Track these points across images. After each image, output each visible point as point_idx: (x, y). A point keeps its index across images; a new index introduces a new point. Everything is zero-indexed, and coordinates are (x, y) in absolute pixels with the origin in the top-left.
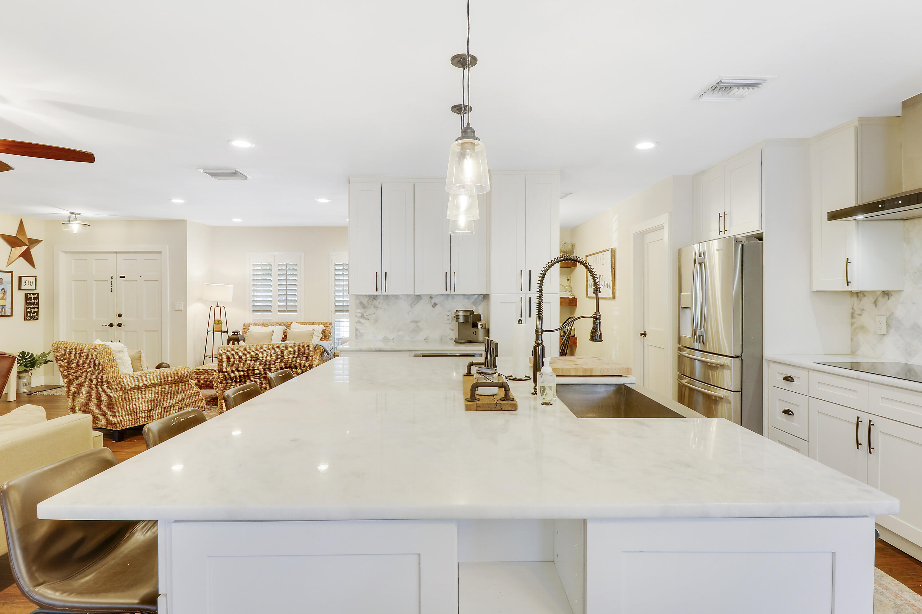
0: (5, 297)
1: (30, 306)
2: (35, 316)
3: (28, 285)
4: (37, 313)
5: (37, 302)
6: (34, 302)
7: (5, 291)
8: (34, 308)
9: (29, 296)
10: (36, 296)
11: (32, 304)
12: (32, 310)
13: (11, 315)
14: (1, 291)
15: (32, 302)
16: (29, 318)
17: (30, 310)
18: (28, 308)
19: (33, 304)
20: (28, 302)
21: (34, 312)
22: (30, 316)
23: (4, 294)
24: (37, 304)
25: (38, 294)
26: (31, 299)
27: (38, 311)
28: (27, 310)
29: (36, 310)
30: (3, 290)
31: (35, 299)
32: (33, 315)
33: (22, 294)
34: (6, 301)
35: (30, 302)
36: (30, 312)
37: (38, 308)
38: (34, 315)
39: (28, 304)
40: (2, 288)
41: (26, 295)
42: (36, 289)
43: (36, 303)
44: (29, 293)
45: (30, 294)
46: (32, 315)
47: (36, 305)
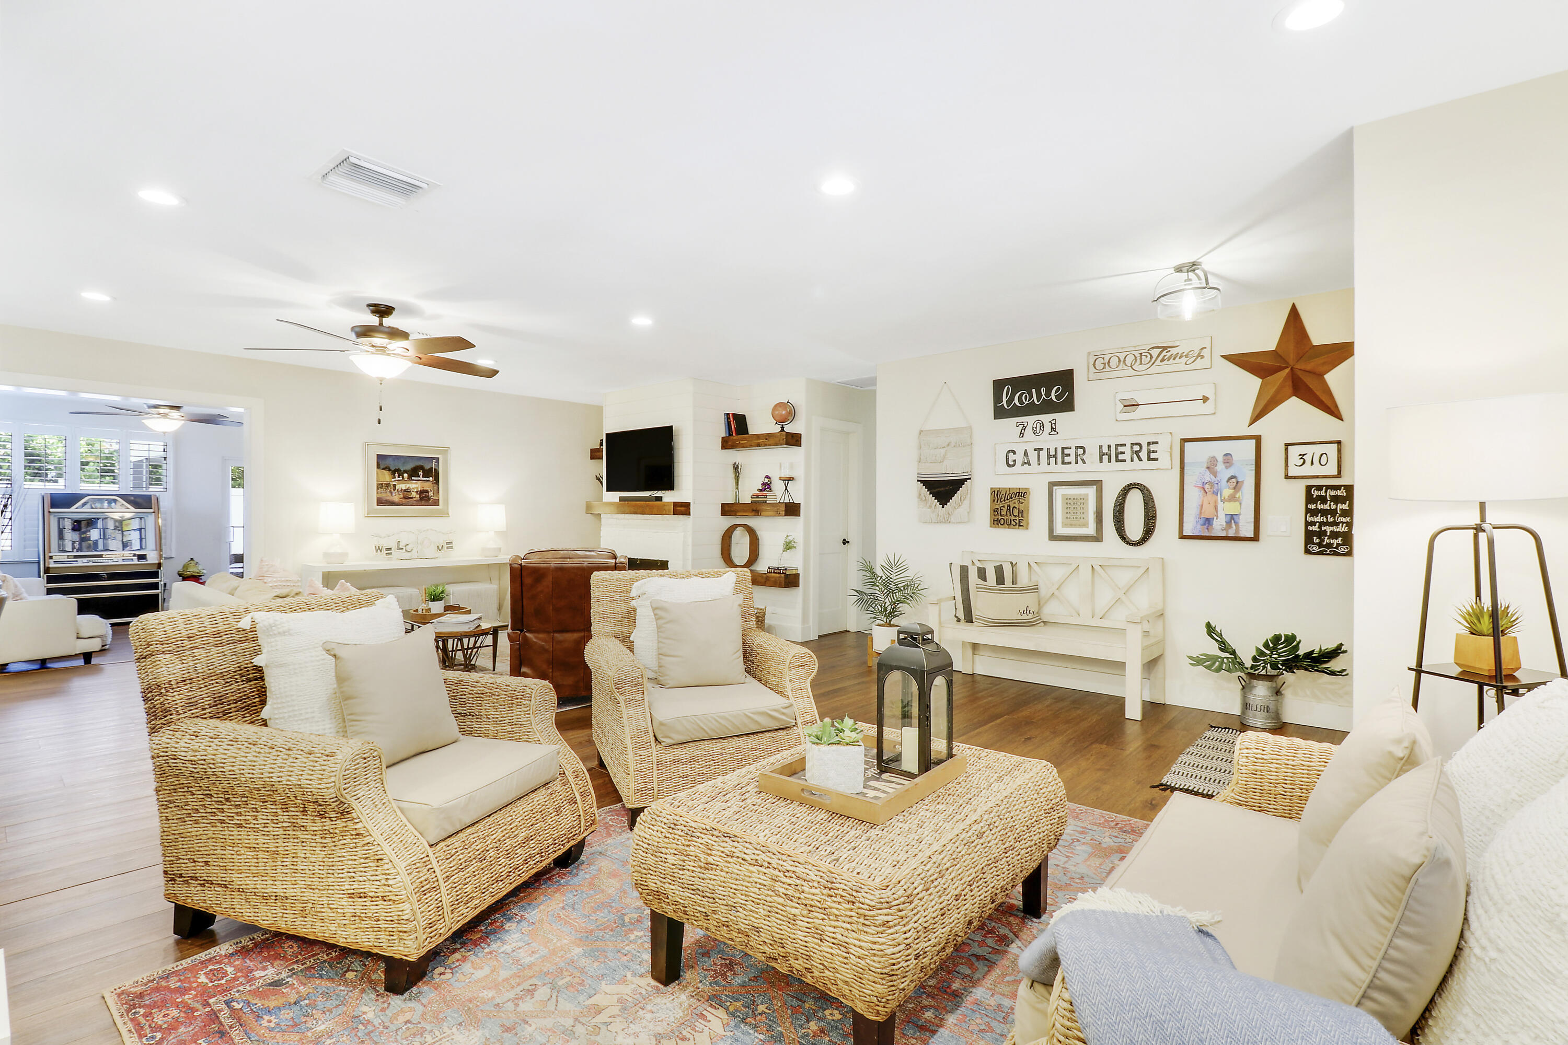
0: (1237, 496)
1: (1318, 519)
2: (1338, 545)
3: (1312, 463)
4: (1347, 538)
5: (1345, 507)
6: (1334, 507)
7: (1237, 482)
8: (1336, 524)
9: (1316, 493)
10: (1341, 493)
11: (1324, 513)
12: (1329, 529)
13: (1255, 538)
14: (1227, 482)
15: (1327, 507)
16: (1316, 549)
17: (1320, 527)
18: (1313, 524)
19: (1333, 513)
20: (1312, 507)
21: (1335, 535)
22: (1320, 545)
23: (1235, 488)
24: (1348, 513)
25: (1349, 489)
26: (1323, 500)
27: (1350, 532)
28: (1310, 528)
29: (1342, 529)
30: (1234, 480)
31: (1336, 500)
32: (1332, 541)
33: (1298, 491)
34: (1240, 504)
35: (1320, 507)
36: (1321, 534)
37: (1350, 525)
38: (1335, 542)
39: (1314, 513)
40: (1229, 476)
41: (1309, 488)
42: (1339, 475)
43: (1341, 510)
44: (1314, 486)
45: (1319, 488)
46: (1326, 540)
47: (1340, 516)
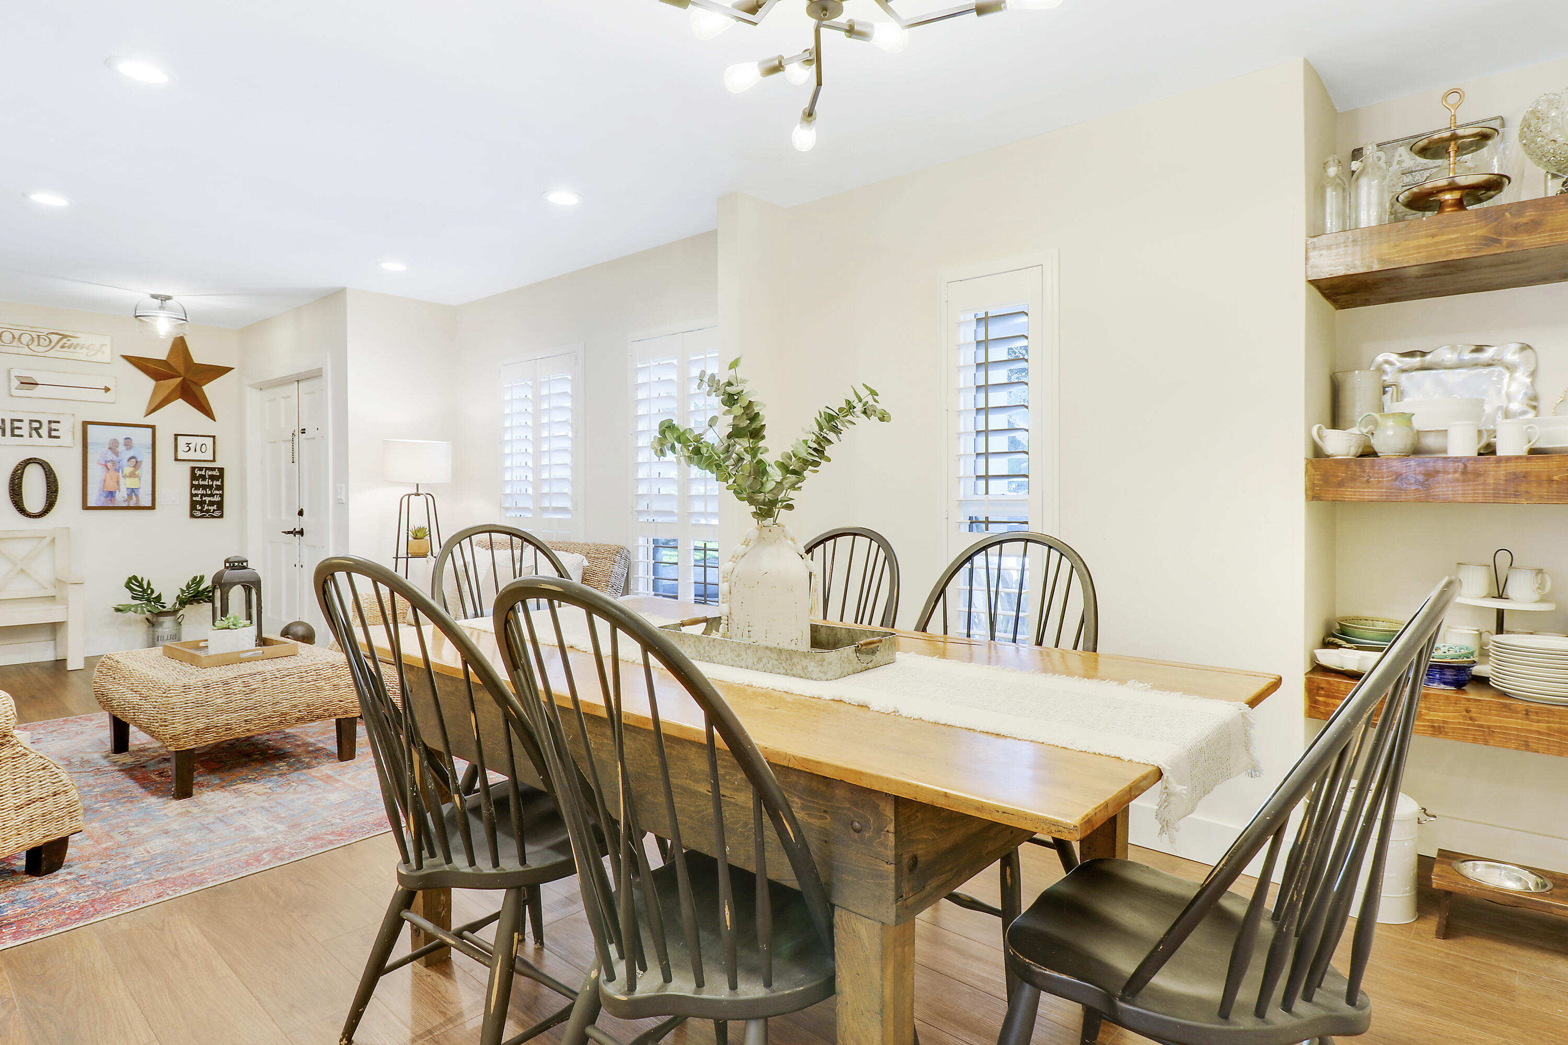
0: (137, 473)
1: (200, 492)
2: (214, 510)
3: (195, 451)
4: (220, 505)
5: (219, 483)
6: (211, 483)
7: (137, 462)
8: (212, 495)
9: (198, 473)
10: (216, 473)
11: (204, 487)
12: (207, 499)
13: (153, 507)
14: (128, 461)
15: (206, 483)
16: (199, 514)
17: (201, 498)
18: (196, 495)
19: (211, 487)
20: (196, 483)
21: (211, 503)
22: (201, 511)
23: (134, 467)
24: (220, 488)
25: (221, 470)
26: (203, 477)
27: (222, 501)
28: (194, 499)
29: (217, 499)
30: (133, 460)
31: (213, 478)
32: (210, 508)
33: (184, 471)
34: (140, 480)
35: (201, 483)
36: (202, 503)
37: (222, 496)
38: (212, 508)
39: (197, 487)
40: (130, 456)
41: (193, 469)
42: (214, 460)
43: (216, 485)
44: (197, 467)
45: (200, 469)
46: (206, 507)
47: (215, 490)
